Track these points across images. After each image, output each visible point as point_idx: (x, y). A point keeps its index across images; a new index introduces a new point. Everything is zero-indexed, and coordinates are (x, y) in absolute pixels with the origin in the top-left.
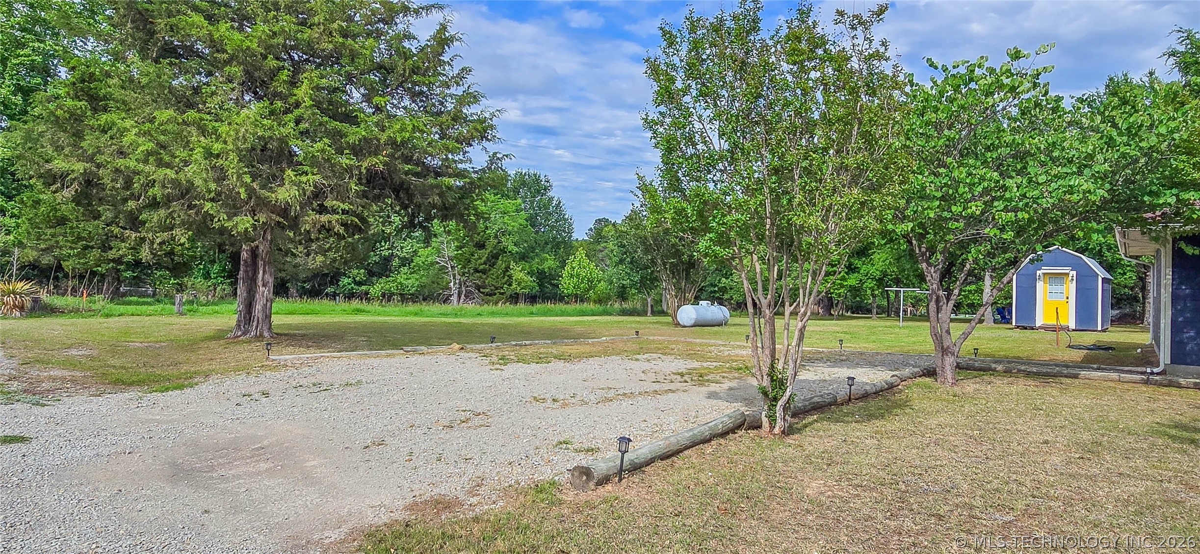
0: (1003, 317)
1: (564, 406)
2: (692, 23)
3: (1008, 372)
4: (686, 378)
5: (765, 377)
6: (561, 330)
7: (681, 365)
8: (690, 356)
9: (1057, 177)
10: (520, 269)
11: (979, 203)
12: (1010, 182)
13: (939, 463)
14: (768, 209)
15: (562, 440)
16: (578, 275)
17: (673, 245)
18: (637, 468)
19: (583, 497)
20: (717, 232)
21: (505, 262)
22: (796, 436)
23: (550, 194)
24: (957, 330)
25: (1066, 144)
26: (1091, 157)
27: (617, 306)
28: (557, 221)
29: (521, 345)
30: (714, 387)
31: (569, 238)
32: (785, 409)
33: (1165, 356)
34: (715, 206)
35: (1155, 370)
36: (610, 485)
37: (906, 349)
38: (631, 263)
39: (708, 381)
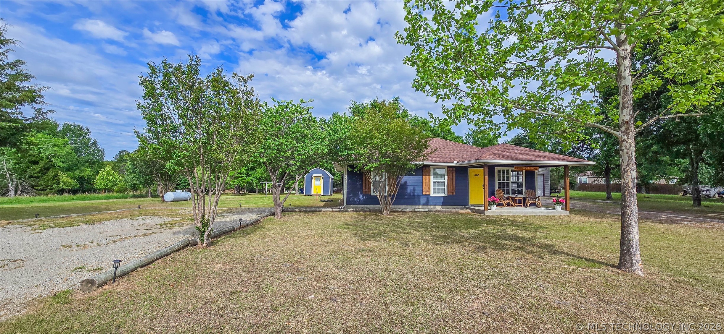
0: (302, 192)
1: (85, 247)
2: (166, 65)
3: (300, 211)
4: (163, 226)
5: (199, 223)
6: (91, 207)
7: (162, 220)
8: (168, 216)
9: (315, 144)
10: (66, 175)
11: (289, 152)
12: (299, 145)
13: (270, 248)
14: (202, 151)
15: (78, 266)
16: (107, 179)
17: (162, 164)
18: (125, 274)
19: (88, 295)
20: (176, 160)
21: (55, 172)
22: (213, 246)
23: (90, 137)
24: (282, 197)
25: (317, 134)
26: (324, 138)
27: (131, 193)
28: (93, 151)
29: (60, 218)
30: (178, 229)
31: (102, 160)
32: (208, 235)
33: (345, 203)
34: (175, 147)
35: (343, 207)
36: (107, 285)
37: (266, 206)
38: (140, 172)
39: (175, 226)
